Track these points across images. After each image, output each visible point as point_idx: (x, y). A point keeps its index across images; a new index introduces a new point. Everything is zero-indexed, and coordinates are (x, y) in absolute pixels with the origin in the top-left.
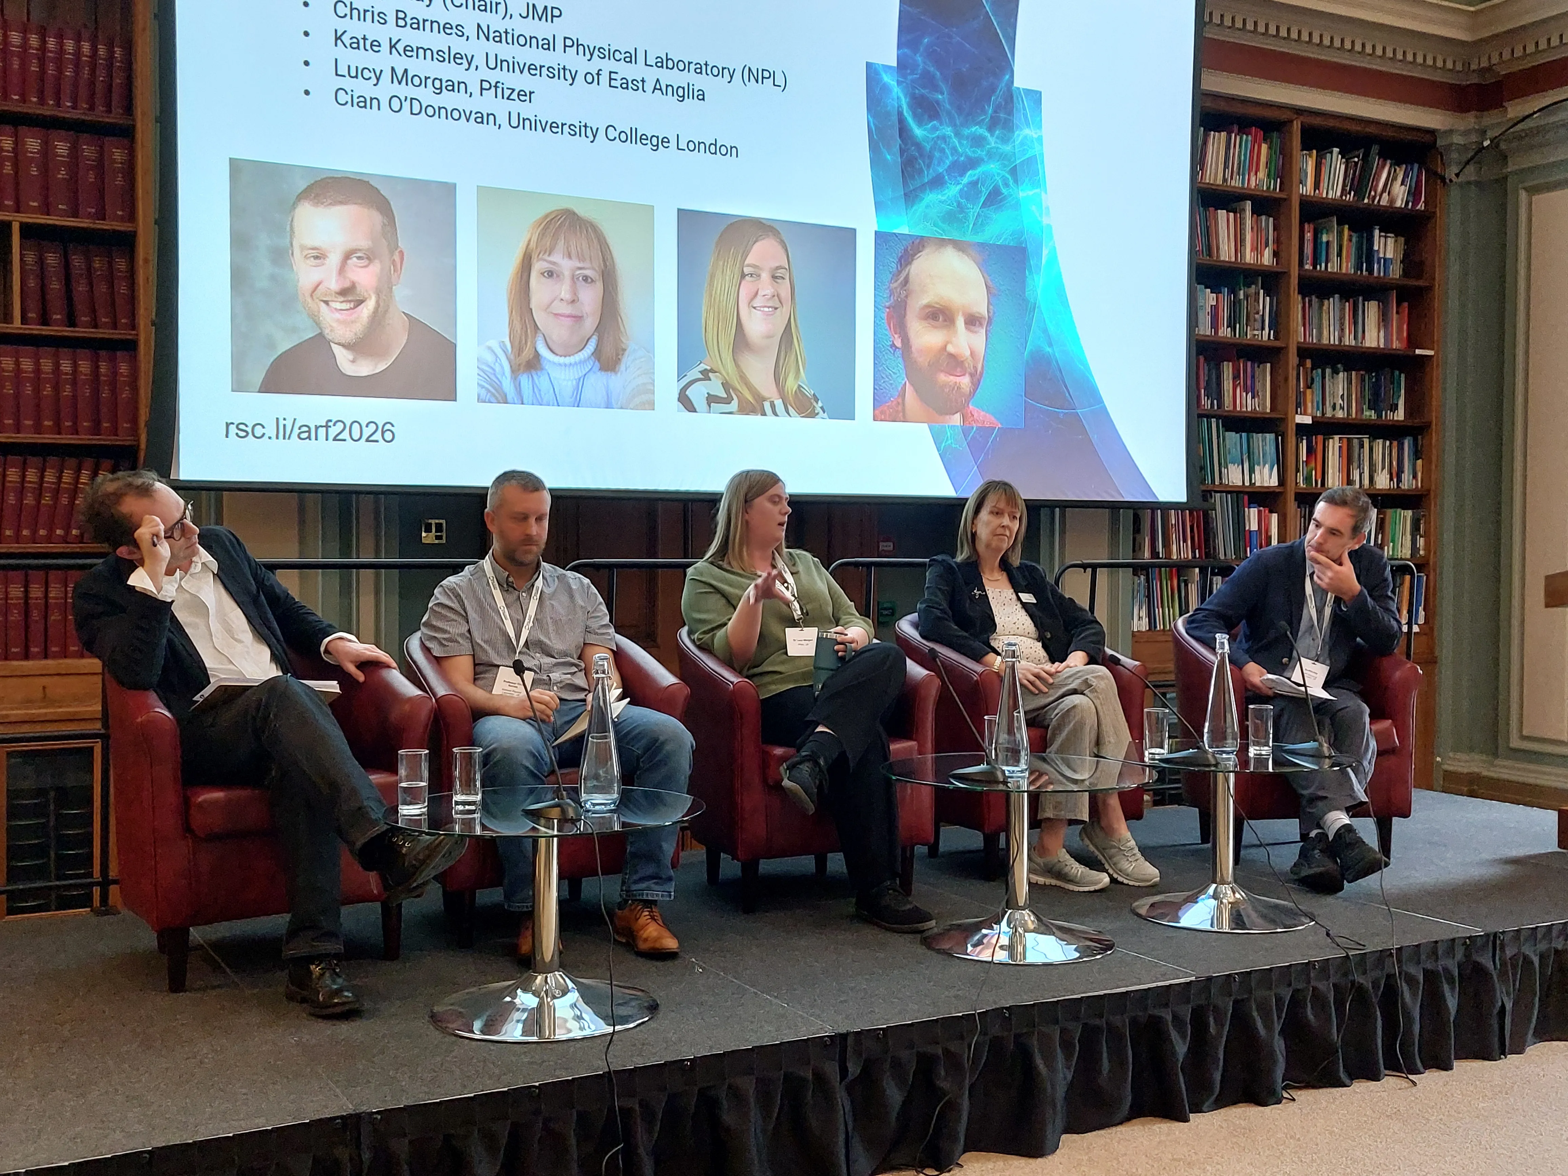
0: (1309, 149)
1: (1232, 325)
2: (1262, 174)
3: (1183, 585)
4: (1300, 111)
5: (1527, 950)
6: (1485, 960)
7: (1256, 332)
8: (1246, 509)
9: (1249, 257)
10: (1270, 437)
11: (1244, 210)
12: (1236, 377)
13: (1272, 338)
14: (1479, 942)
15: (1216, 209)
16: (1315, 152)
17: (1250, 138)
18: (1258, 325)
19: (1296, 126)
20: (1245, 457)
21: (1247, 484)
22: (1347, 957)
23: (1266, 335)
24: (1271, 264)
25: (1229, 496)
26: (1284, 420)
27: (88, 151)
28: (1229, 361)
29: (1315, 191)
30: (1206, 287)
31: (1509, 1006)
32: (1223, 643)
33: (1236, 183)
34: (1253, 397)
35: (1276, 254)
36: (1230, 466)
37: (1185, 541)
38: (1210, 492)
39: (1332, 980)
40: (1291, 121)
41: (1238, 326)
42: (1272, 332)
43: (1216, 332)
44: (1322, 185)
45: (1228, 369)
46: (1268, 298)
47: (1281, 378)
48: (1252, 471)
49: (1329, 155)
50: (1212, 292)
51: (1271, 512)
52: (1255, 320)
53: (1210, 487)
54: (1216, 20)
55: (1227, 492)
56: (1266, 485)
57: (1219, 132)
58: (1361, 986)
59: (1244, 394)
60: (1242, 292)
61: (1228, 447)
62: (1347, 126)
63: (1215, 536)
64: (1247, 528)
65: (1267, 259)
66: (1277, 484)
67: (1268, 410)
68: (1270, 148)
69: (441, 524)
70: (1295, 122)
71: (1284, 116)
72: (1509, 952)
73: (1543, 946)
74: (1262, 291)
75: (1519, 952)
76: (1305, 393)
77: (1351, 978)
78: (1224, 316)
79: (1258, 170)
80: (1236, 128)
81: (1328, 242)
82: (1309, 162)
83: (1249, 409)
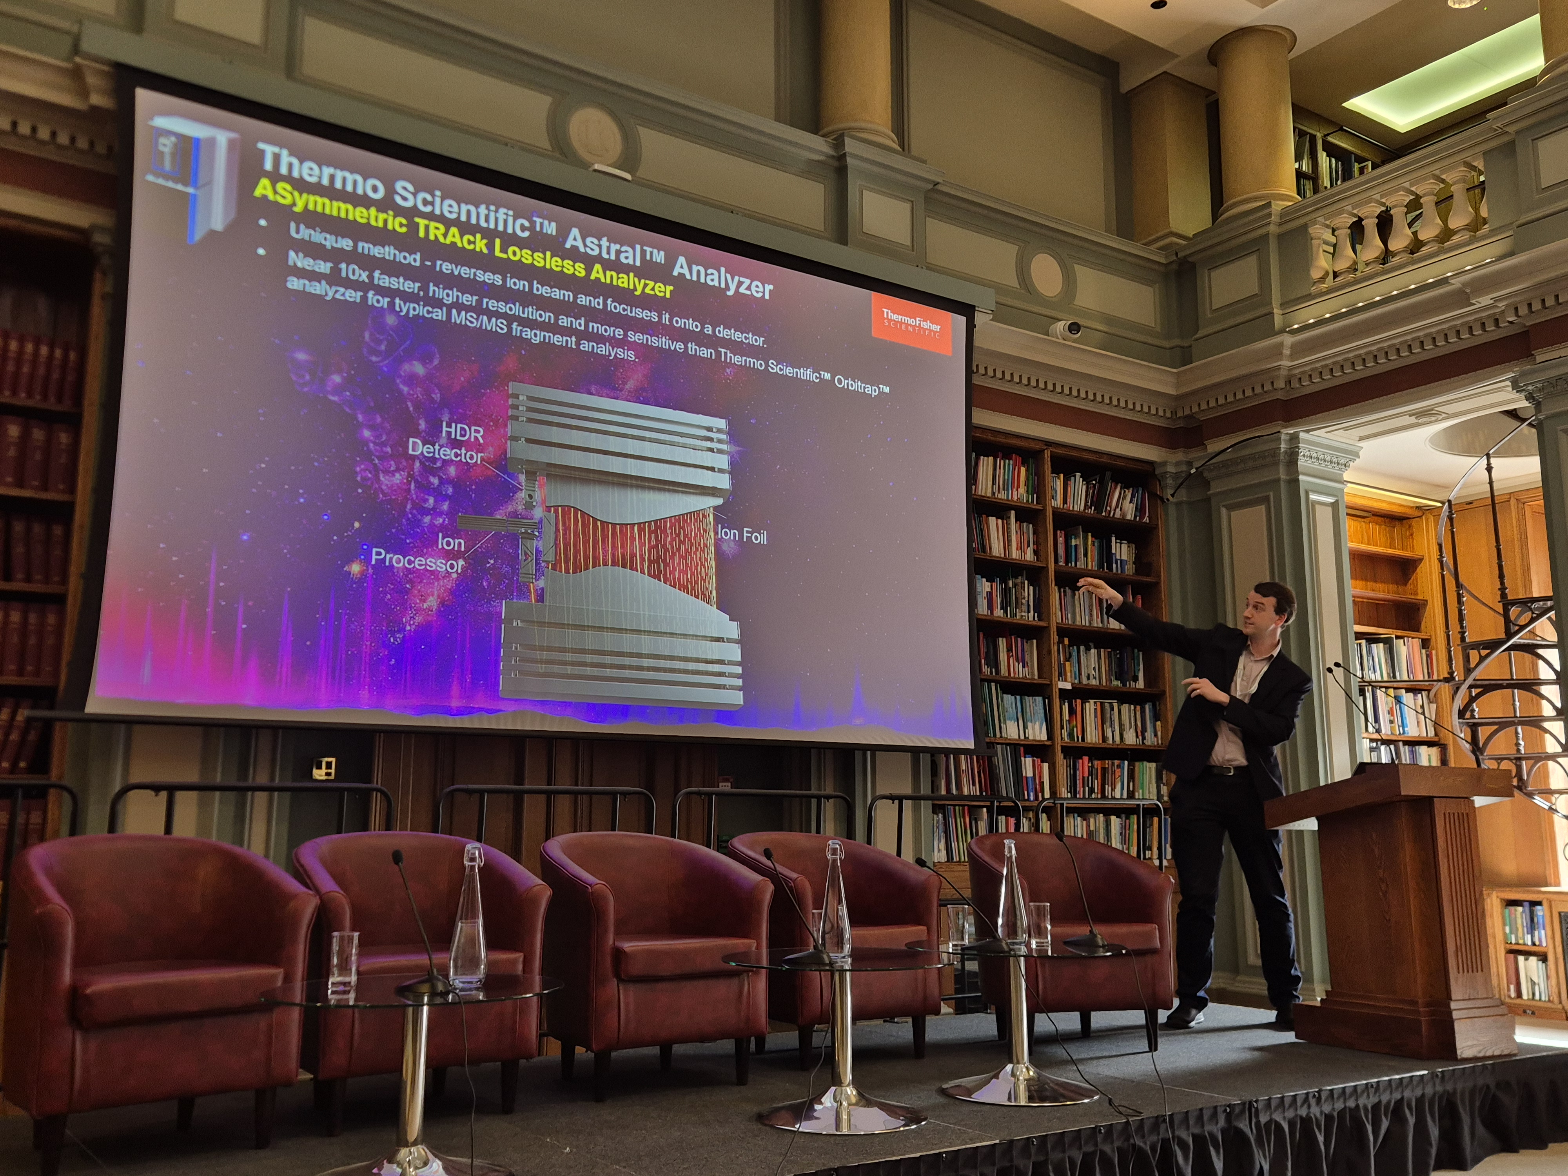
0: (1058, 473)
1: (1004, 608)
2: (1022, 490)
3: (973, 822)
4: (1049, 443)
5: (1277, 1117)
6: (1243, 1125)
7: (1023, 614)
8: (1023, 759)
9: (1015, 554)
10: (1039, 699)
11: (1009, 517)
12: (1009, 650)
13: (1036, 619)
14: (1237, 1110)
15: (988, 516)
16: (1062, 476)
17: (1011, 462)
18: (1025, 608)
19: (1047, 454)
20: (1020, 714)
21: (1022, 737)
22: (1128, 1122)
23: (1031, 617)
24: (1032, 560)
25: (1008, 747)
26: (1050, 686)
27: (38, 435)
28: (1003, 637)
29: (1064, 504)
30: (982, 577)
31: (1266, 1167)
32: (1010, 848)
33: (1002, 496)
34: (1023, 667)
35: (1036, 553)
36: (1008, 722)
37: (974, 784)
38: (993, 743)
39: (1117, 1144)
40: (1043, 451)
41: (1009, 608)
42: (1036, 615)
43: (992, 613)
44: (1069, 500)
45: (1002, 643)
46: (1031, 588)
47: (1045, 652)
48: (1025, 727)
49: (1073, 478)
50: (987, 581)
51: (1042, 762)
52: (1022, 604)
53: (993, 740)
54: (982, 371)
55: (1007, 744)
56: (1038, 738)
57: (988, 456)
58: (1140, 1148)
59: (1017, 664)
60: (1011, 582)
61: (1005, 706)
62: (1085, 456)
63: (998, 780)
64: (1024, 774)
65: (1029, 556)
66: (1046, 738)
67: (1036, 677)
68: (1027, 470)
69: (331, 762)
70: (1046, 452)
71: (1037, 446)
72: (1263, 1119)
73: (1290, 1114)
74: (1026, 582)
75: (1271, 1120)
76: (1064, 664)
77: (1132, 1141)
78: (997, 600)
79: (1018, 487)
80: (1000, 454)
81: (1076, 546)
82: (1058, 483)
83: (1021, 676)
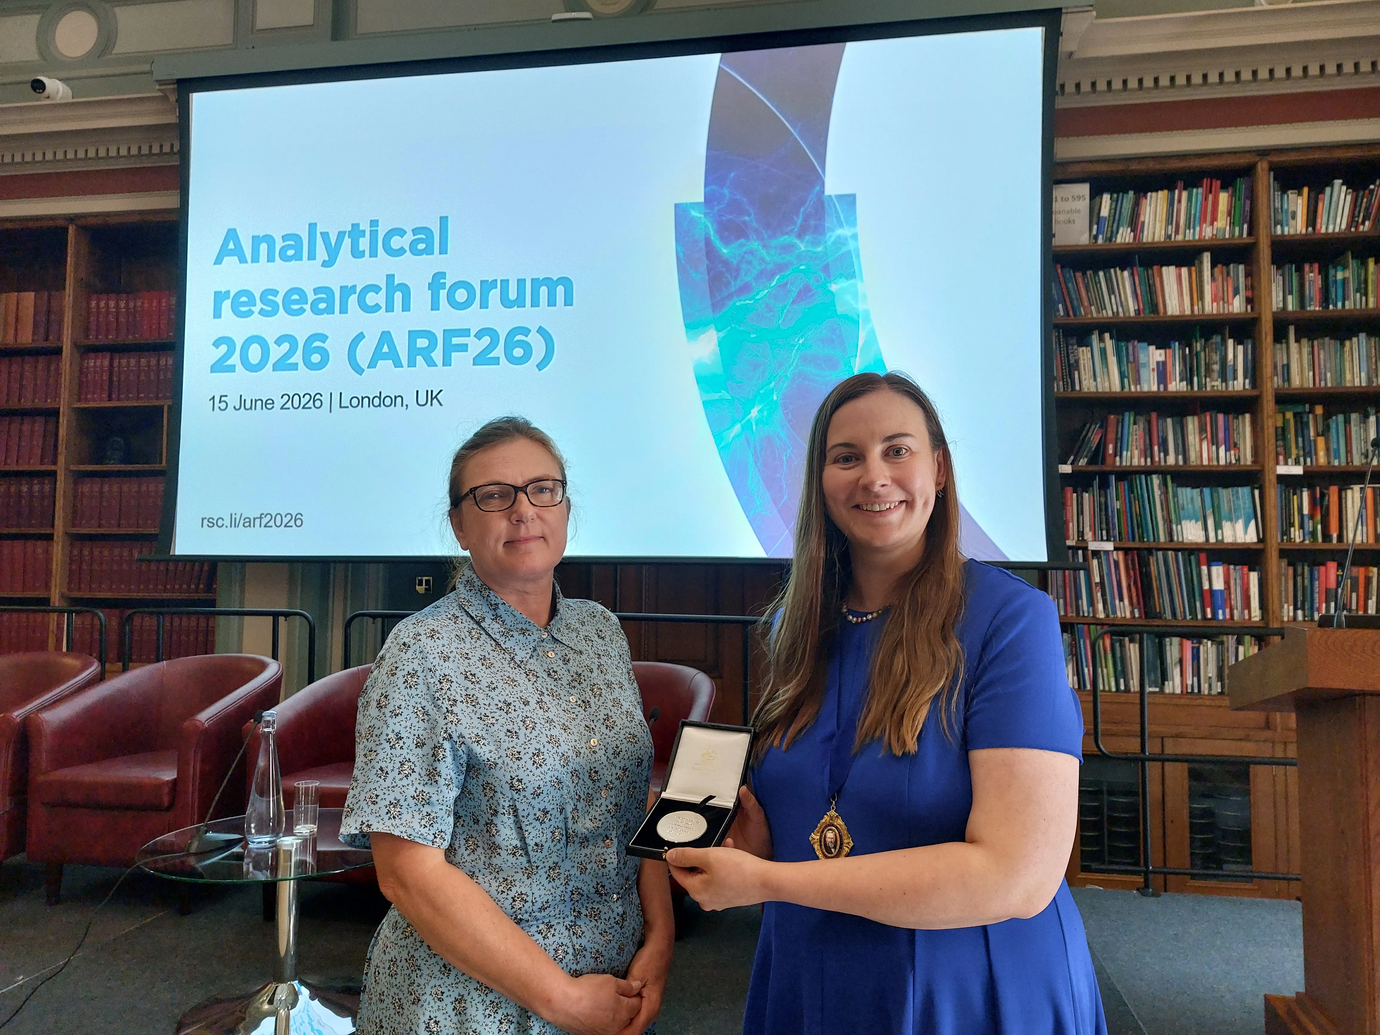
0: (1295, 189)
1: (1188, 376)
2: (1222, 222)
3: (1117, 645)
4: (1263, 152)
7: (1215, 383)
8: (1207, 568)
9: (1210, 307)
10: (1244, 492)
11: (1201, 263)
12: (1202, 430)
13: (1247, 387)
15: (1161, 266)
16: (1306, 190)
17: (1200, 190)
18: (1215, 375)
19: (1262, 167)
20: (1209, 512)
21: (1211, 540)
23: (1239, 384)
24: (1243, 310)
25: (1180, 554)
26: (1265, 472)
28: (1192, 415)
29: (1307, 229)
30: (1149, 345)
33: (1189, 236)
34: (1227, 450)
35: (1249, 301)
36: (1183, 522)
37: (1121, 599)
38: (1150, 551)
40: (1256, 163)
41: (1195, 379)
42: (1247, 381)
43: (1166, 388)
44: (1319, 221)
45: (1192, 424)
46: (1240, 348)
47: (1260, 427)
48: (1218, 526)
49: (1328, 190)
50: (1157, 348)
51: (1247, 570)
52: (1213, 371)
53: (1153, 545)
54: (1070, 88)
55: (1179, 550)
56: (1239, 541)
57: (1157, 191)
59: (1214, 447)
60: (1198, 344)
61: (1180, 502)
62: (1339, 154)
64: (1206, 586)
65: (1237, 306)
66: (1255, 540)
67: (1249, 463)
68: (1232, 196)
69: (429, 580)
70: (1259, 164)
71: (1243, 161)
74: (1230, 342)
78: (1177, 369)
79: (1214, 219)
80: (1180, 184)
81: (1345, 280)
82: (1300, 201)
83: (1222, 462)
